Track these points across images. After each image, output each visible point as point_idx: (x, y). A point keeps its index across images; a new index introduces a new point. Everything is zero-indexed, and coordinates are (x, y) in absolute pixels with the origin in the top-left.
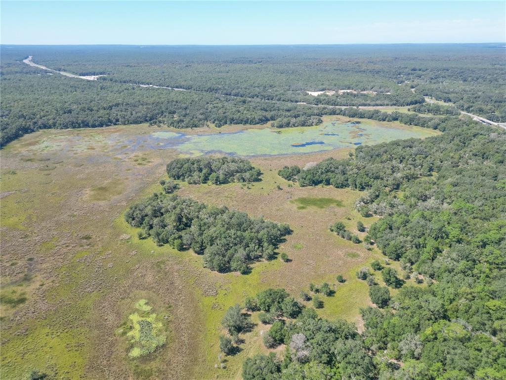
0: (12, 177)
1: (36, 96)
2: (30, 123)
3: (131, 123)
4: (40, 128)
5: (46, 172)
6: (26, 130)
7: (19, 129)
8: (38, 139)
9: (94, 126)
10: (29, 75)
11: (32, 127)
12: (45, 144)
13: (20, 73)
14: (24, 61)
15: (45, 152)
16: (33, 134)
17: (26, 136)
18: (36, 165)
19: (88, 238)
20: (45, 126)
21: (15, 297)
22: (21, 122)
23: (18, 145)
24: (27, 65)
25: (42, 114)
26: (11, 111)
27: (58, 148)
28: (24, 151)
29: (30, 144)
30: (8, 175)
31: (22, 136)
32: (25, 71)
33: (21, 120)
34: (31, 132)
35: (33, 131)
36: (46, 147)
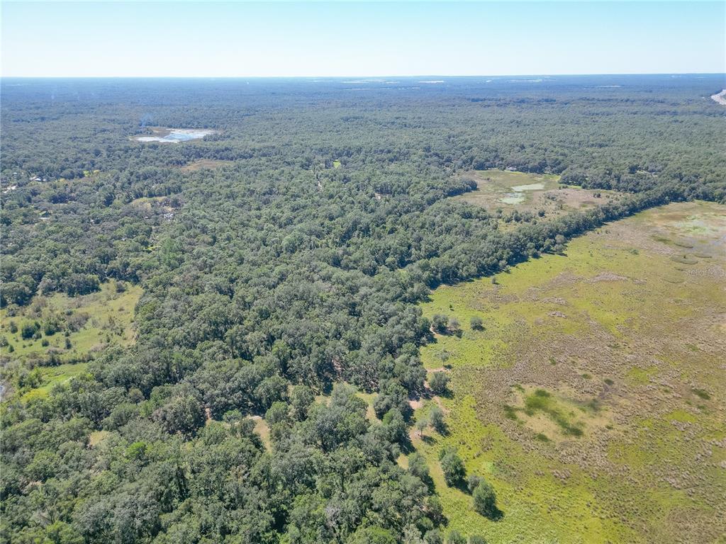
0: (630, 256)
1: (711, 150)
2: (685, 188)
4: (698, 197)
5: (680, 265)
6: (676, 197)
7: (666, 194)
8: (687, 213)
10: (711, 118)
11: (686, 194)
12: (696, 223)
13: (701, 113)
14: (713, 97)
15: (690, 235)
16: (684, 205)
17: (673, 205)
18: (668, 250)
20: (707, 197)
22: (675, 184)
23: (656, 215)
24: (715, 102)
25: (709, 177)
26: (666, 165)
27: (712, 234)
28: (660, 225)
29: (673, 218)
30: (626, 253)
31: (667, 203)
32: (708, 111)
33: (676, 181)
34: (681, 201)
35: (685, 200)
36: (695, 228)
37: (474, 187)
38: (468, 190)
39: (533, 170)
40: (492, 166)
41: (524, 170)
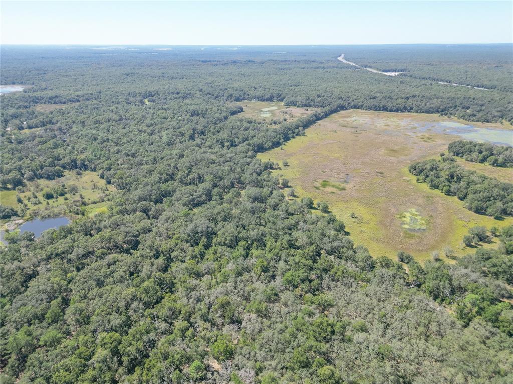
0: (335, 134)
1: (350, 85)
2: (346, 103)
3: (423, 112)
4: (352, 107)
5: (356, 135)
6: (343, 108)
7: (338, 107)
8: (349, 115)
9: (391, 111)
10: (343, 70)
11: (346, 106)
12: (354, 118)
13: (336, 67)
14: (338, 58)
15: (355, 123)
16: (346, 111)
17: (342, 112)
18: (349, 130)
19: (381, 173)
20: (356, 107)
21: (341, 187)
22: (340, 102)
23: (337, 117)
24: (341, 61)
25: (354, 97)
26: (333, 94)
27: (363, 122)
28: (341, 120)
29: (345, 117)
30: (332, 133)
31: (339, 111)
32: (339, 66)
33: (341, 100)
34: (345, 110)
35: (346, 109)
36: (356, 120)
37: (241, 110)
38: (239, 112)
39: (267, 100)
40: (244, 99)
41: (263, 100)
